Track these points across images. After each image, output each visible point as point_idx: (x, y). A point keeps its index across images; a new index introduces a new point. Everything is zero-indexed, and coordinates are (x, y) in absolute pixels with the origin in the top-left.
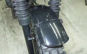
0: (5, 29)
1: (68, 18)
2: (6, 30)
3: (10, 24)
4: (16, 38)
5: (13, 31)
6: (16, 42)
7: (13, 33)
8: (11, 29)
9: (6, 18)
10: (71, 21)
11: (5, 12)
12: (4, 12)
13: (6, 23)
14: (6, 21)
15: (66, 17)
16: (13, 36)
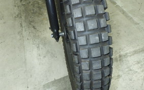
0: (21, 25)
1: (121, 6)
2: (23, 26)
3: (30, 19)
4: (37, 35)
5: (34, 27)
6: (36, 40)
7: (33, 29)
8: (30, 24)
9: (24, 11)
10: (125, 10)
11: (24, 5)
12: (22, 5)
13: (23, 18)
14: (25, 15)
15: (118, 6)
16: (33, 33)
